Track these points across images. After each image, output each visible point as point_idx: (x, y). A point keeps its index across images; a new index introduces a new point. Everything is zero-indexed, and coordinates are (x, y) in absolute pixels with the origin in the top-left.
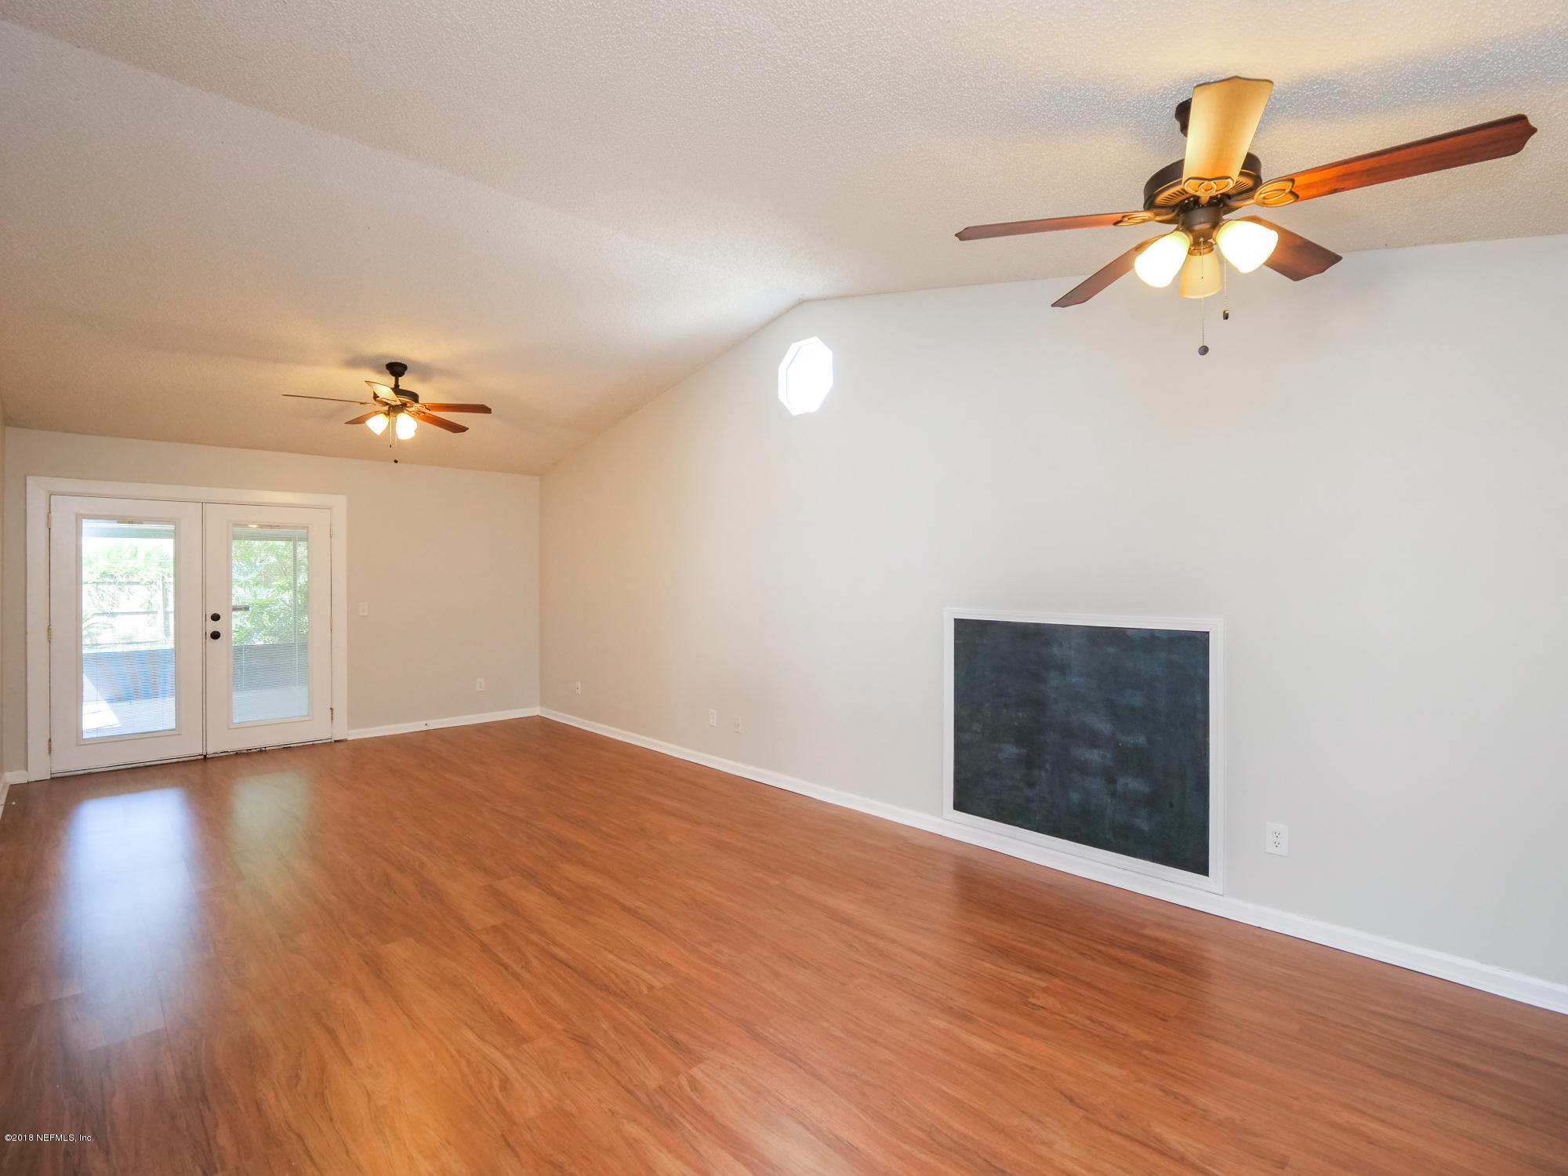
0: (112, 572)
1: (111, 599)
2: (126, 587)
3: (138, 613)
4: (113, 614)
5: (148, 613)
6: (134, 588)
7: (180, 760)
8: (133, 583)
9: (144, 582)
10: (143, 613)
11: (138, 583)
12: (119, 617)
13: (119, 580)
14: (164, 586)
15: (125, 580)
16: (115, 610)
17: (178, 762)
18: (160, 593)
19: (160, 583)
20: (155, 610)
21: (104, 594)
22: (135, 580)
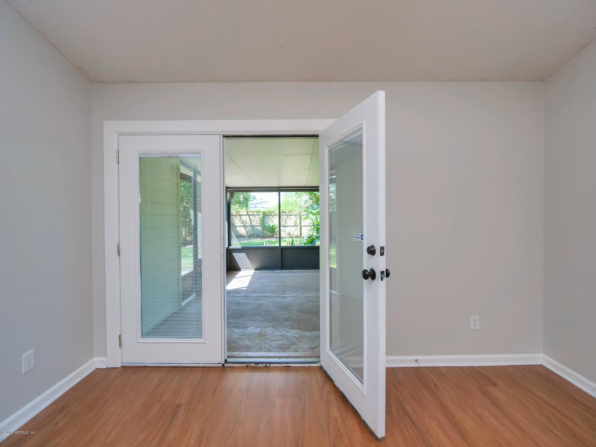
0: (285, 211)
1: (285, 221)
2: (289, 217)
3: (292, 226)
4: (285, 226)
5: (295, 226)
6: (292, 217)
7: (205, 365)
8: (291, 215)
9: (294, 215)
10: (294, 226)
11: (292, 215)
12: (287, 227)
13: (287, 214)
14: (300, 216)
15: (289, 214)
16: (286, 225)
17: (203, 367)
18: (299, 218)
19: (299, 215)
20: (297, 225)
21: (283, 219)
22: (292, 214)
